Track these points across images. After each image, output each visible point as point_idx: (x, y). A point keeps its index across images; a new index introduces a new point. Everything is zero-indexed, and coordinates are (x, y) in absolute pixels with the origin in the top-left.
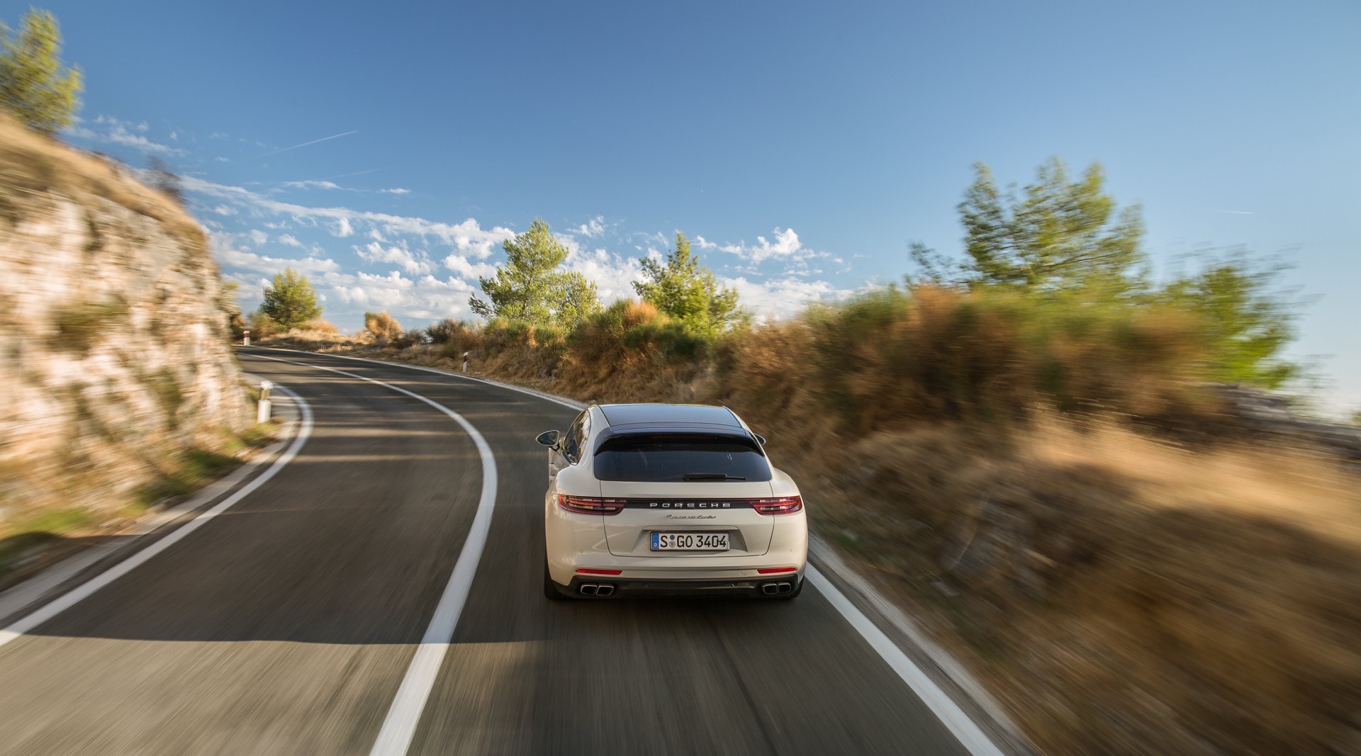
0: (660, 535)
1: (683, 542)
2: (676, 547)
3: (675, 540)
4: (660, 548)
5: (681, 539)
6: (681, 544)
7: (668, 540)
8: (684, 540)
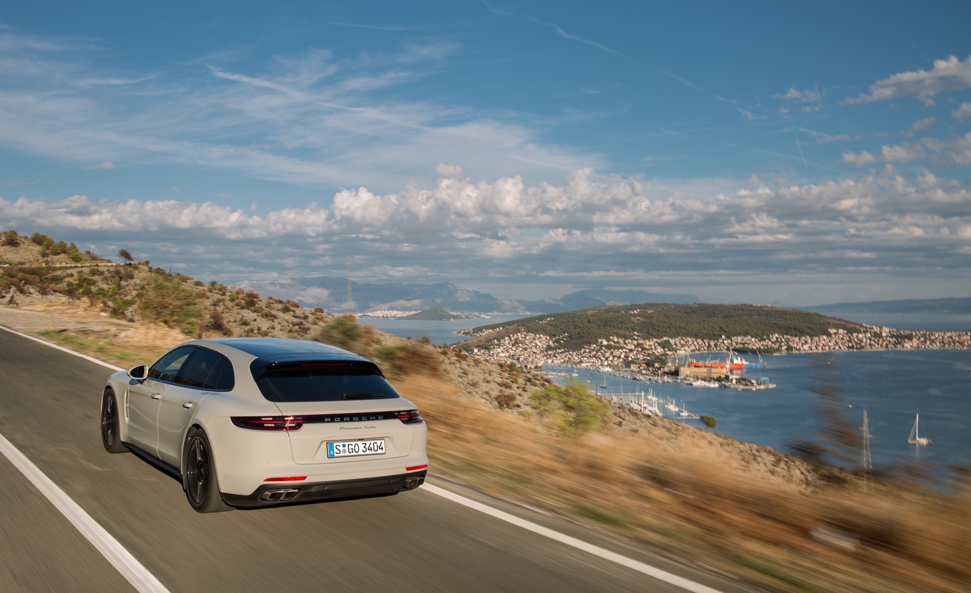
0: (335, 445)
1: (352, 449)
2: (347, 454)
3: (346, 448)
4: (336, 455)
5: (350, 446)
6: (351, 451)
7: (341, 448)
8: (353, 447)
